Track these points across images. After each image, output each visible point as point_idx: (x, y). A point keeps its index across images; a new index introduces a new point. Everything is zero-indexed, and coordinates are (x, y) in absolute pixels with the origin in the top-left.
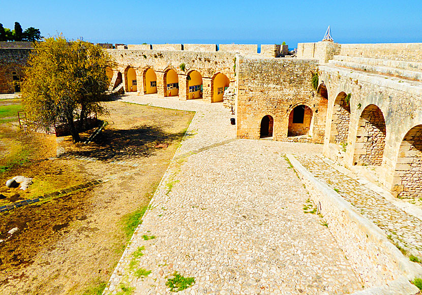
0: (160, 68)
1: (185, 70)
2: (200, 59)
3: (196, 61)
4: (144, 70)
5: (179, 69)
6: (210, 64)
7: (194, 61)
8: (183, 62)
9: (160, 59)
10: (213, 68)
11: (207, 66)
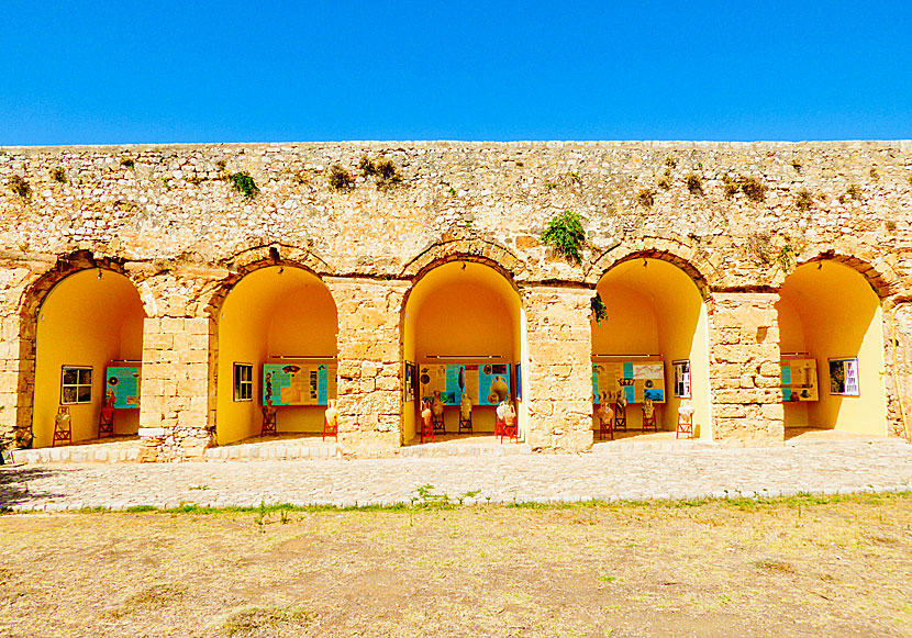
0: (374, 249)
1: (586, 254)
2: (694, 185)
3: (663, 197)
4: (224, 273)
5: (539, 252)
6: (761, 208)
7: (647, 199)
8: (561, 204)
9: (373, 195)
10: (786, 227)
11: (745, 219)
